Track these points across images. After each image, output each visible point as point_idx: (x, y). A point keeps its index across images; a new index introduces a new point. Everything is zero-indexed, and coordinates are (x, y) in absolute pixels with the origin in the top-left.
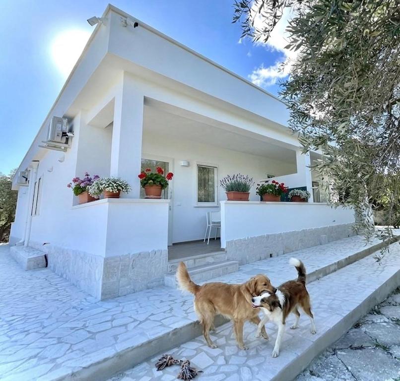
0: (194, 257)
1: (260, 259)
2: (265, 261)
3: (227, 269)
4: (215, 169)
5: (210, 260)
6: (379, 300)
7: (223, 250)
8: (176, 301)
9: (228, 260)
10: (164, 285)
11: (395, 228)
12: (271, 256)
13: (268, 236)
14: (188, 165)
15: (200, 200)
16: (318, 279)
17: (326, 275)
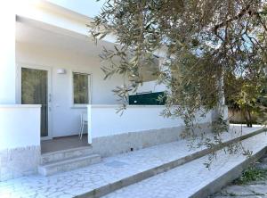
0: (63, 151)
1: (122, 153)
2: (126, 154)
3: (91, 161)
4: (89, 76)
5: (78, 153)
6: (213, 191)
7: (90, 145)
8: (42, 188)
9: (94, 153)
10: (38, 173)
11: (248, 126)
12: (132, 150)
13: (130, 133)
14: (65, 72)
15: (75, 102)
16: (165, 171)
17: (173, 168)
